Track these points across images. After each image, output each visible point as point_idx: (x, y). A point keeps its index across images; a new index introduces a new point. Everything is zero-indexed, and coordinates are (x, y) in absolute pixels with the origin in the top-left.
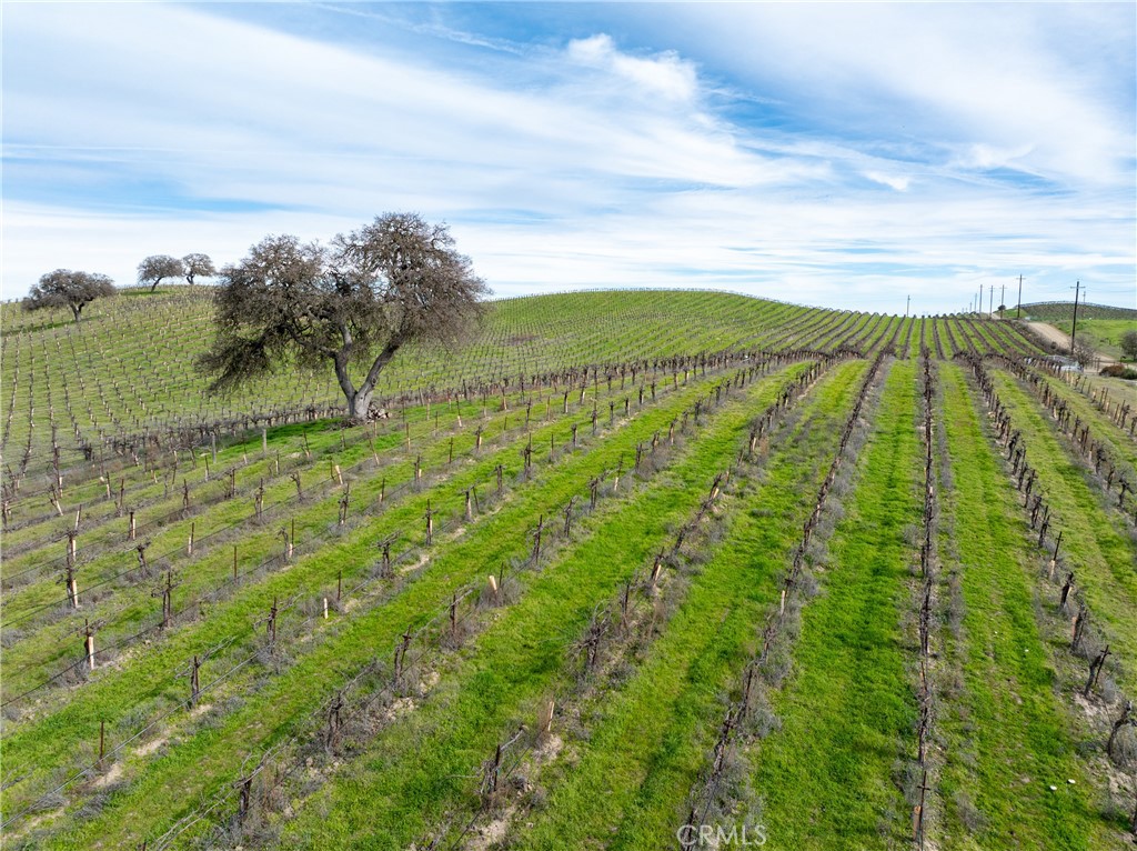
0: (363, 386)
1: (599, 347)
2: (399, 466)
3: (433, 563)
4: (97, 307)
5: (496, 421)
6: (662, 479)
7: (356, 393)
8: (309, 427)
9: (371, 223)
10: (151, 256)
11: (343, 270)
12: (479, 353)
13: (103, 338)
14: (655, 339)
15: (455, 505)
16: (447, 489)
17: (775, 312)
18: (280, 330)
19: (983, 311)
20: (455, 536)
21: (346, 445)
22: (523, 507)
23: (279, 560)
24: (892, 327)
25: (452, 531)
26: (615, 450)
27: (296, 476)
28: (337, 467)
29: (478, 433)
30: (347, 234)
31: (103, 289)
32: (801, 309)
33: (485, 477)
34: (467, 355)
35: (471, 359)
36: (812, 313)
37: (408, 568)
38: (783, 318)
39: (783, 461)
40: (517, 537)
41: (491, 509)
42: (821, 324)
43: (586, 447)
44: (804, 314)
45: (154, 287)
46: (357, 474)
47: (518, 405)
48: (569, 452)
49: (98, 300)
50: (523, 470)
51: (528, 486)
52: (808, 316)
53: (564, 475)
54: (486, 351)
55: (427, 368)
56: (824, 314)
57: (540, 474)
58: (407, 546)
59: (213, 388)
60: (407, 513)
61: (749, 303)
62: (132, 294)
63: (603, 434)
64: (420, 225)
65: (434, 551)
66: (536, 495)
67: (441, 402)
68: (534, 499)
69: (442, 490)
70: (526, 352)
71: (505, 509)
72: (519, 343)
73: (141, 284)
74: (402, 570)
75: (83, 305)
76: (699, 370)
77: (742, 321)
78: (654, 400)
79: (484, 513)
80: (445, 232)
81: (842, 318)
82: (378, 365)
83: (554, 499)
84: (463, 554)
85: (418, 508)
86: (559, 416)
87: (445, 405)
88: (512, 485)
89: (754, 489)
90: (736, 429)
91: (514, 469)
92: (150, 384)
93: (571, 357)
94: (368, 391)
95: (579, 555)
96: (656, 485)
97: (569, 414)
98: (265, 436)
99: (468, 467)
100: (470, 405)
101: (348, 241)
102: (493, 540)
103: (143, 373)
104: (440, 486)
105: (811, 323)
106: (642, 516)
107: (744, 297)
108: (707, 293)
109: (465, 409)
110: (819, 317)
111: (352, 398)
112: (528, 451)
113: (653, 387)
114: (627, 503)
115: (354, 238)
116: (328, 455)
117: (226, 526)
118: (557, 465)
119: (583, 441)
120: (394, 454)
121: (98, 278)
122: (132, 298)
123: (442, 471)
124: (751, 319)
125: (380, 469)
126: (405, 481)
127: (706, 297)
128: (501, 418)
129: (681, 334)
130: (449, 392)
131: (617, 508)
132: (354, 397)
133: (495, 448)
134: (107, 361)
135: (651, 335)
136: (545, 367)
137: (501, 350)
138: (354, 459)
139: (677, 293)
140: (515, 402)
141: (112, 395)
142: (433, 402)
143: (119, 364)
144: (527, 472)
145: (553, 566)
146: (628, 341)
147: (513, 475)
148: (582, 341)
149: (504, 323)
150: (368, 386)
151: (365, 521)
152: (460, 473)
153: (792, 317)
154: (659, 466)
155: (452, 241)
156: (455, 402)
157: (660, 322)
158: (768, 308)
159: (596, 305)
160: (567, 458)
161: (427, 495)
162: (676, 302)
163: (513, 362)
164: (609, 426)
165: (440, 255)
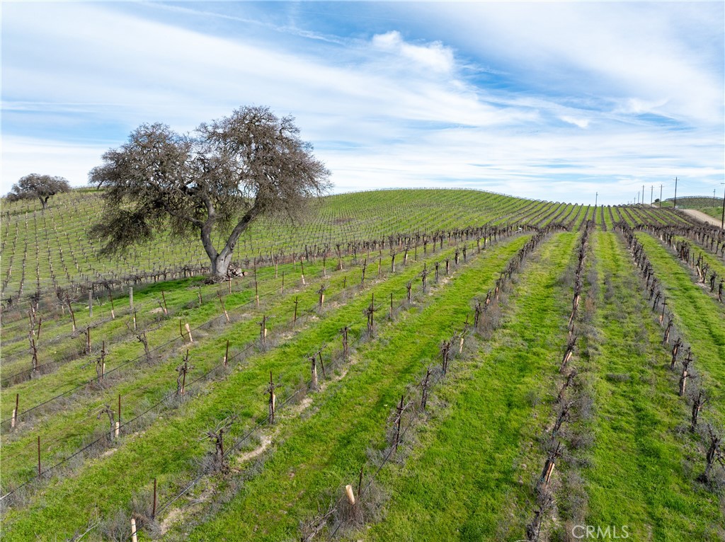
0: (224, 250)
1: (395, 225)
2: (247, 323)
3: (276, 447)
4: (59, 199)
5: (334, 279)
6: (501, 338)
7: (218, 255)
8: (179, 284)
9: (229, 115)
10: (96, 166)
11: (209, 156)
12: (315, 230)
13: (57, 219)
14: (433, 220)
15: (300, 369)
16: (292, 349)
17: (510, 203)
18: (158, 204)
19: (644, 203)
20: (300, 409)
21: (201, 302)
22: (370, 372)
23: (101, 442)
24: (589, 212)
25: (297, 402)
26: (447, 308)
27: (142, 337)
28: (187, 326)
29: (321, 292)
30: (209, 123)
31: (63, 187)
32: (526, 201)
33: (329, 334)
34: (306, 231)
35: (309, 233)
36: (535, 204)
37: (246, 457)
38: (516, 207)
39: (606, 317)
40: (368, 410)
41: (338, 374)
42: (542, 211)
43: (419, 304)
44: (530, 205)
45: (99, 187)
46: (207, 331)
47: (352, 265)
48: (405, 310)
49: (58, 195)
50: (366, 328)
51: (372, 346)
52: (532, 205)
53: (405, 333)
54: (319, 228)
55: (279, 240)
56: (543, 205)
57: (382, 332)
58: (247, 425)
59: (103, 252)
60: (251, 377)
61: (493, 197)
62: (84, 191)
63: (431, 292)
64: (270, 117)
65: (278, 431)
66: (381, 356)
67: (288, 263)
68: (379, 361)
69: (287, 350)
70: (346, 228)
71: (352, 373)
72: (342, 223)
73: (90, 185)
74: (239, 460)
75: (48, 198)
76: (493, 237)
77: (489, 209)
78: (465, 261)
79: (330, 379)
80: (291, 122)
81: (555, 207)
82: (236, 233)
83: (401, 360)
84: (309, 435)
85: (263, 372)
86: (388, 274)
87: (291, 265)
88: (356, 345)
89: (597, 349)
90: (547, 287)
91: (356, 327)
92: (84, 251)
93: (377, 232)
94: (228, 254)
95: (442, 437)
96: (497, 345)
97: (397, 274)
98: (131, 293)
99: (312, 324)
100: (312, 265)
101: (210, 129)
102: (342, 414)
103: (81, 243)
104: (285, 345)
105: (535, 210)
106: (496, 382)
107: (489, 193)
108: (465, 191)
109: (307, 268)
110: (540, 207)
111: (215, 259)
112: (371, 311)
113: (464, 250)
114: (476, 367)
115: (216, 127)
116: (185, 311)
117: (68, 388)
118: (396, 323)
119: (416, 299)
120: (244, 311)
121: (58, 179)
122: (84, 194)
123: (287, 328)
124: (496, 207)
125: (230, 326)
126: (251, 341)
127: (464, 194)
128: (339, 276)
129: (451, 217)
130: (294, 256)
131: (467, 373)
132: (216, 259)
133: (336, 305)
134: (58, 234)
135: (430, 218)
136: (360, 238)
137: (329, 227)
138: (207, 314)
139: (445, 191)
140: (349, 263)
141: (57, 258)
142: (282, 263)
143: (66, 237)
144: (370, 331)
145: (416, 455)
146: (415, 221)
147: (357, 334)
148: (384, 221)
149: (330, 210)
150: (228, 249)
151: (205, 387)
152: (304, 331)
153: (522, 206)
154: (495, 324)
155: (297, 130)
156: (299, 263)
157: (436, 209)
158: (506, 200)
159: (391, 199)
160: (404, 315)
161: (272, 356)
162: (445, 196)
163: (338, 234)
164: (435, 283)
165: (288, 143)
